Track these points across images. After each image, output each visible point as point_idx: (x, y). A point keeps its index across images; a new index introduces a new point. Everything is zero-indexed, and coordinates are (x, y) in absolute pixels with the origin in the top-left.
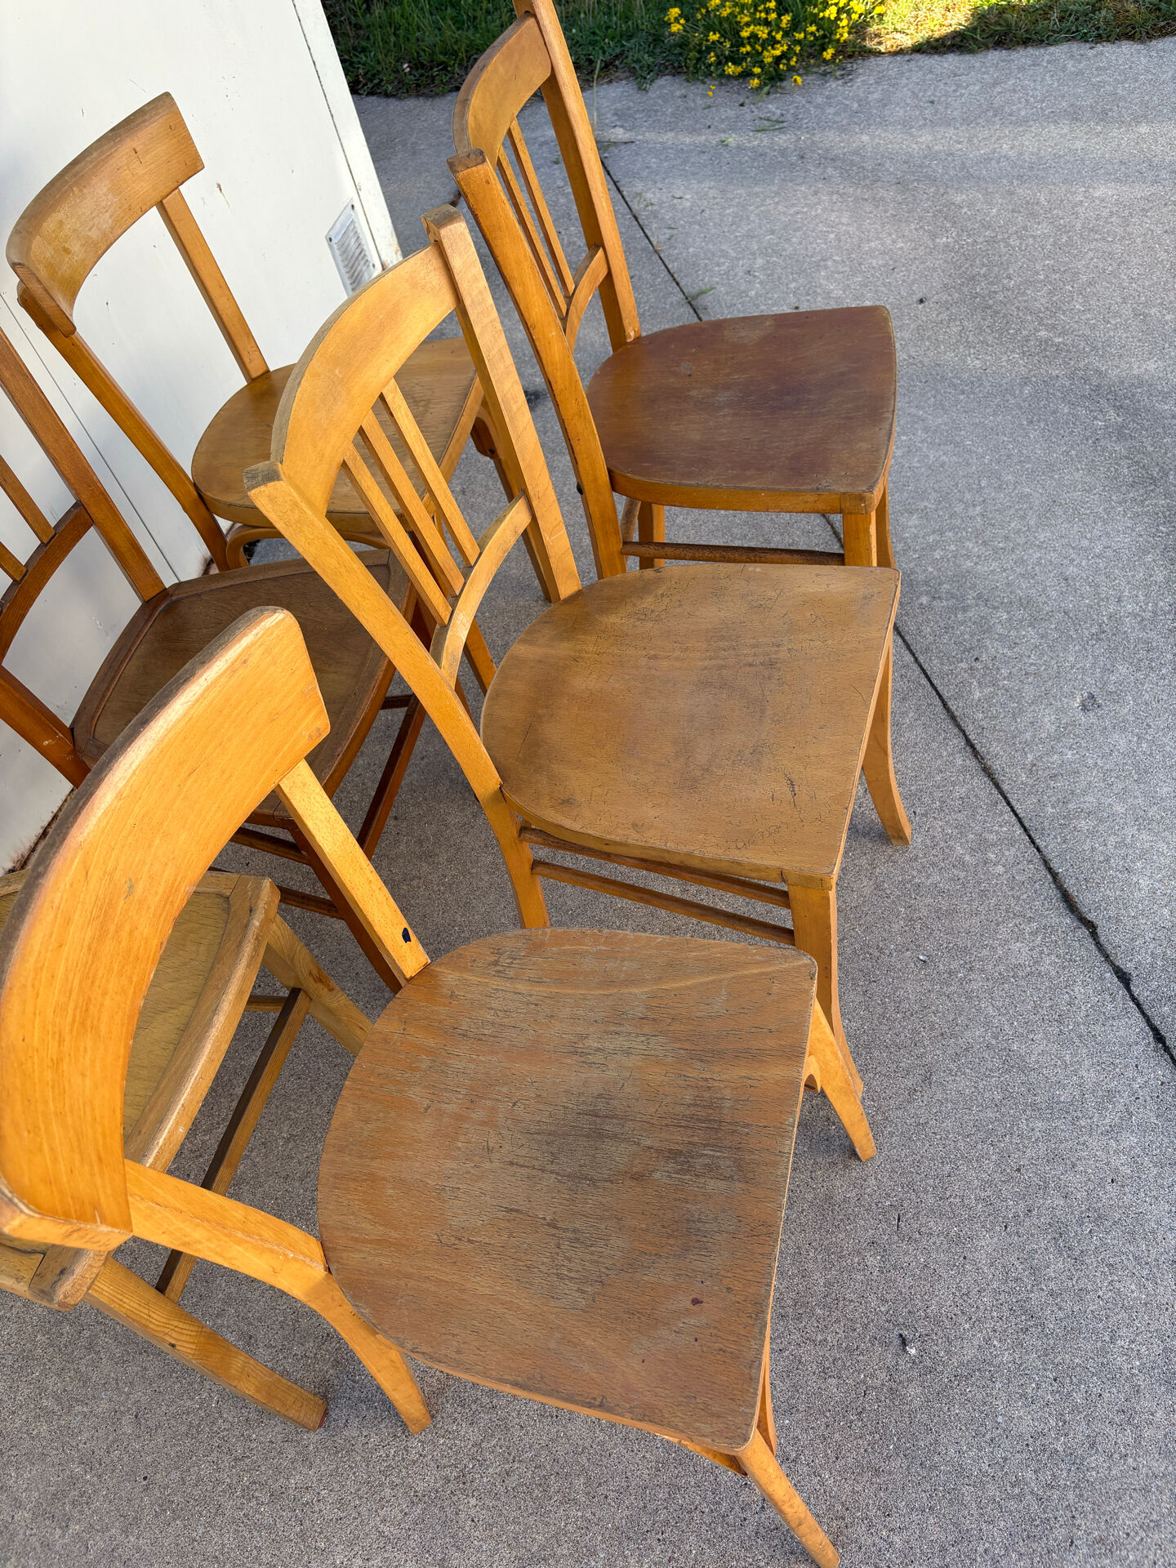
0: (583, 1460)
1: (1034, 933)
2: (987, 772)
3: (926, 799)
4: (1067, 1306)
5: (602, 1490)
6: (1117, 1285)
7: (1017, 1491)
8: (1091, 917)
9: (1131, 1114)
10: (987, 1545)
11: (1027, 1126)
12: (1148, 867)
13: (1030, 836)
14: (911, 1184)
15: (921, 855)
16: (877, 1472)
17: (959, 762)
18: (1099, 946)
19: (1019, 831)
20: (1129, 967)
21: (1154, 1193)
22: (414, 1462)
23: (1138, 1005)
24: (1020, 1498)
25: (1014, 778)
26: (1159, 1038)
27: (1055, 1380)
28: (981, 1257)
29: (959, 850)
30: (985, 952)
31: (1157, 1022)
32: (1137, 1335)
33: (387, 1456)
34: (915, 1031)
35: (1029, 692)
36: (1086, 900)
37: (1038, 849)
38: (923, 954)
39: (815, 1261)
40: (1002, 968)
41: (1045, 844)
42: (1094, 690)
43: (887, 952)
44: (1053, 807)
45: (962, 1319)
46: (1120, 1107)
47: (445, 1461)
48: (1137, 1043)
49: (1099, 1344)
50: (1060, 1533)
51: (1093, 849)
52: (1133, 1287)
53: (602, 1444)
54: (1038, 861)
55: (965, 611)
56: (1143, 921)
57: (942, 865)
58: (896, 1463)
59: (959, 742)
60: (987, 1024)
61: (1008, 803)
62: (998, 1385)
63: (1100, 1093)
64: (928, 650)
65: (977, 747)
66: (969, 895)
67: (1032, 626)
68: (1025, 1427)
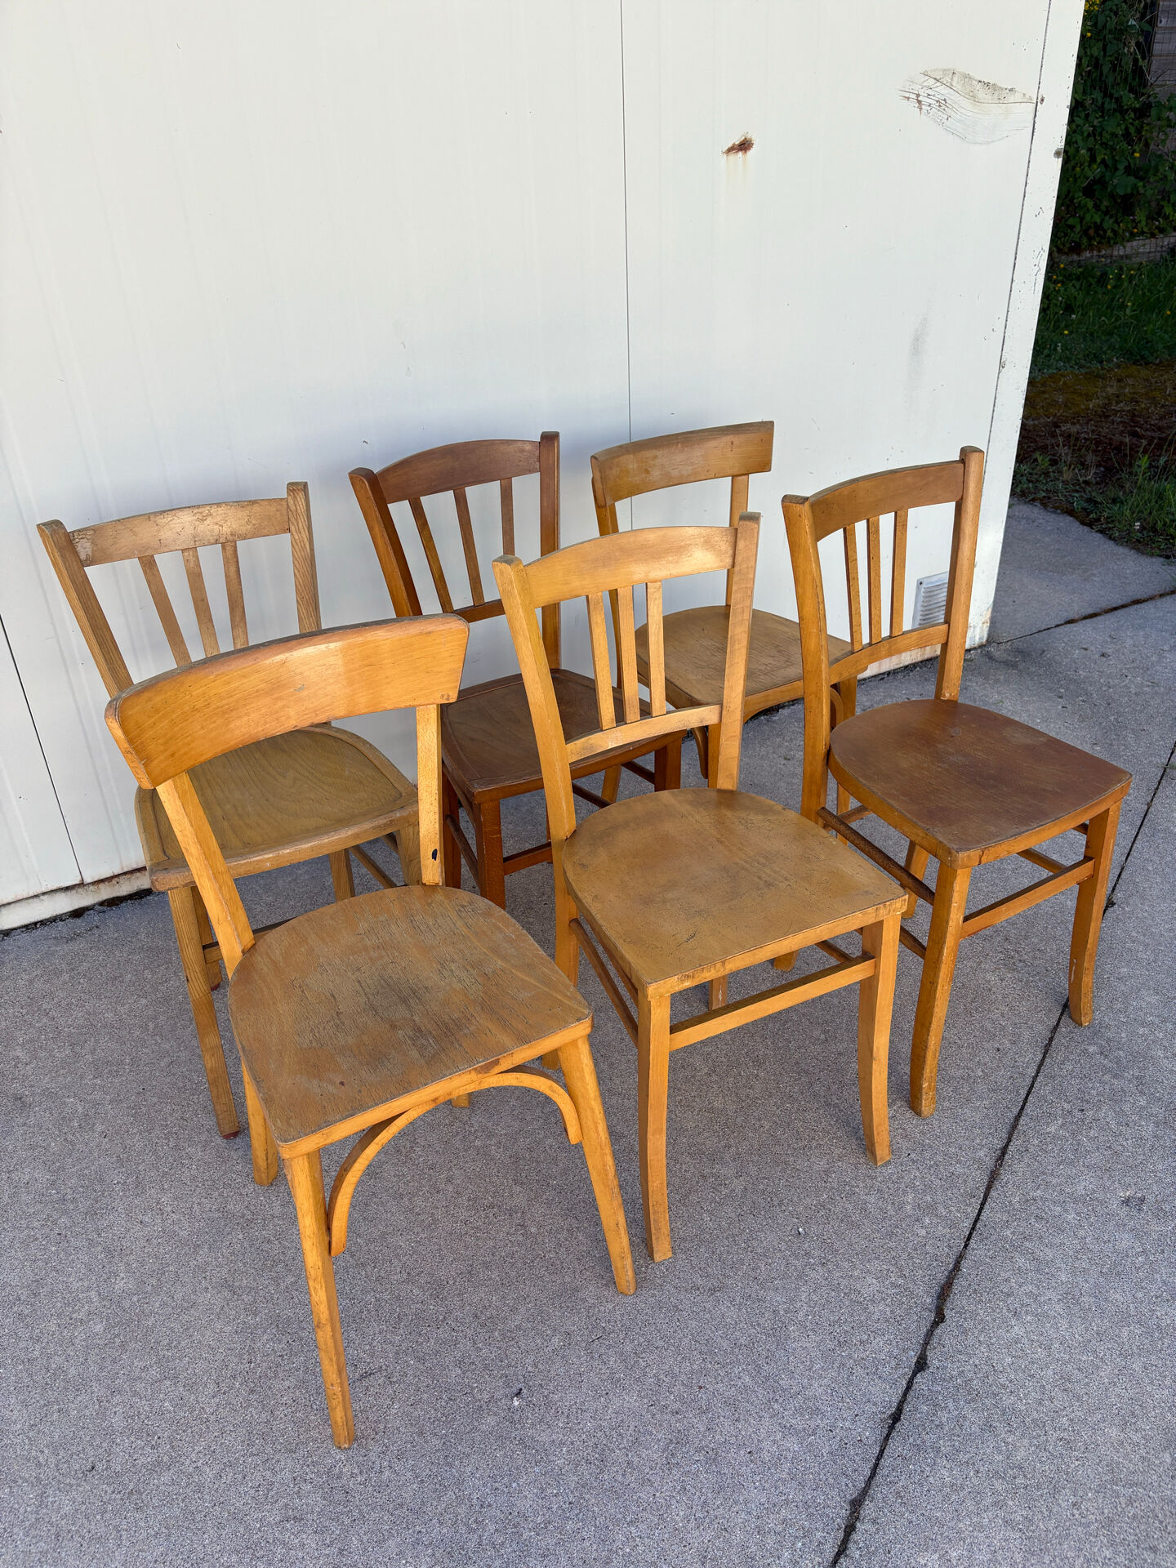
1: (894, 1285)
2: (993, 1177)
3: (927, 1154)
4: (630, 1479)
5: (294, 1293)
6: (674, 1502)
7: (474, 1526)
8: (947, 1313)
9: (814, 1433)
10: (424, 1530)
11: (740, 1373)
12: (1035, 1325)
13: (971, 1234)
14: (629, 1329)
15: (879, 1180)
16: (421, 1434)
17: (982, 1154)
18: (930, 1334)
19: (968, 1224)
20: (933, 1360)
21: (767, 1486)
22: (241, 1194)
23: (909, 1387)
24: (471, 1530)
25: (1008, 1195)
26: (896, 1417)
27: (570, 1503)
28: (617, 1402)
29: (910, 1198)
30: (846, 1264)
31: (907, 1408)
32: (648, 1537)
33: (235, 1180)
34: (742, 1262)
35: (1095, 1158)
36: (958, 1300)
37: (966, 1246)
38: (804, 1229)
39: (528, 1310)
40: (845, 1282)
41: (976, 1247)
42: (1150, 1198)
43: (784, 1208)
44: (1013, 1233)
45: (563, 1419)
46: (813, 1424)
47: (253, 1208)
48: (875, 1404)
49: (620, 1516)
51: (1007, 1280)
52: (682, 1513)
54: (956, 1251)
55: (1115, 1076)
56: (983, 1349)
57: (886, 1196)
58: (435, 1441)
59: (999, 1144)
60: (792, 1300)
61: (983, 1204)
62: (537, 1469)
63: (811, 1404)
64: (1053, 1078)
65: (1007, 1157)
66: (880, 1227)
67: (1157, 1124)
68: (522, 1505)
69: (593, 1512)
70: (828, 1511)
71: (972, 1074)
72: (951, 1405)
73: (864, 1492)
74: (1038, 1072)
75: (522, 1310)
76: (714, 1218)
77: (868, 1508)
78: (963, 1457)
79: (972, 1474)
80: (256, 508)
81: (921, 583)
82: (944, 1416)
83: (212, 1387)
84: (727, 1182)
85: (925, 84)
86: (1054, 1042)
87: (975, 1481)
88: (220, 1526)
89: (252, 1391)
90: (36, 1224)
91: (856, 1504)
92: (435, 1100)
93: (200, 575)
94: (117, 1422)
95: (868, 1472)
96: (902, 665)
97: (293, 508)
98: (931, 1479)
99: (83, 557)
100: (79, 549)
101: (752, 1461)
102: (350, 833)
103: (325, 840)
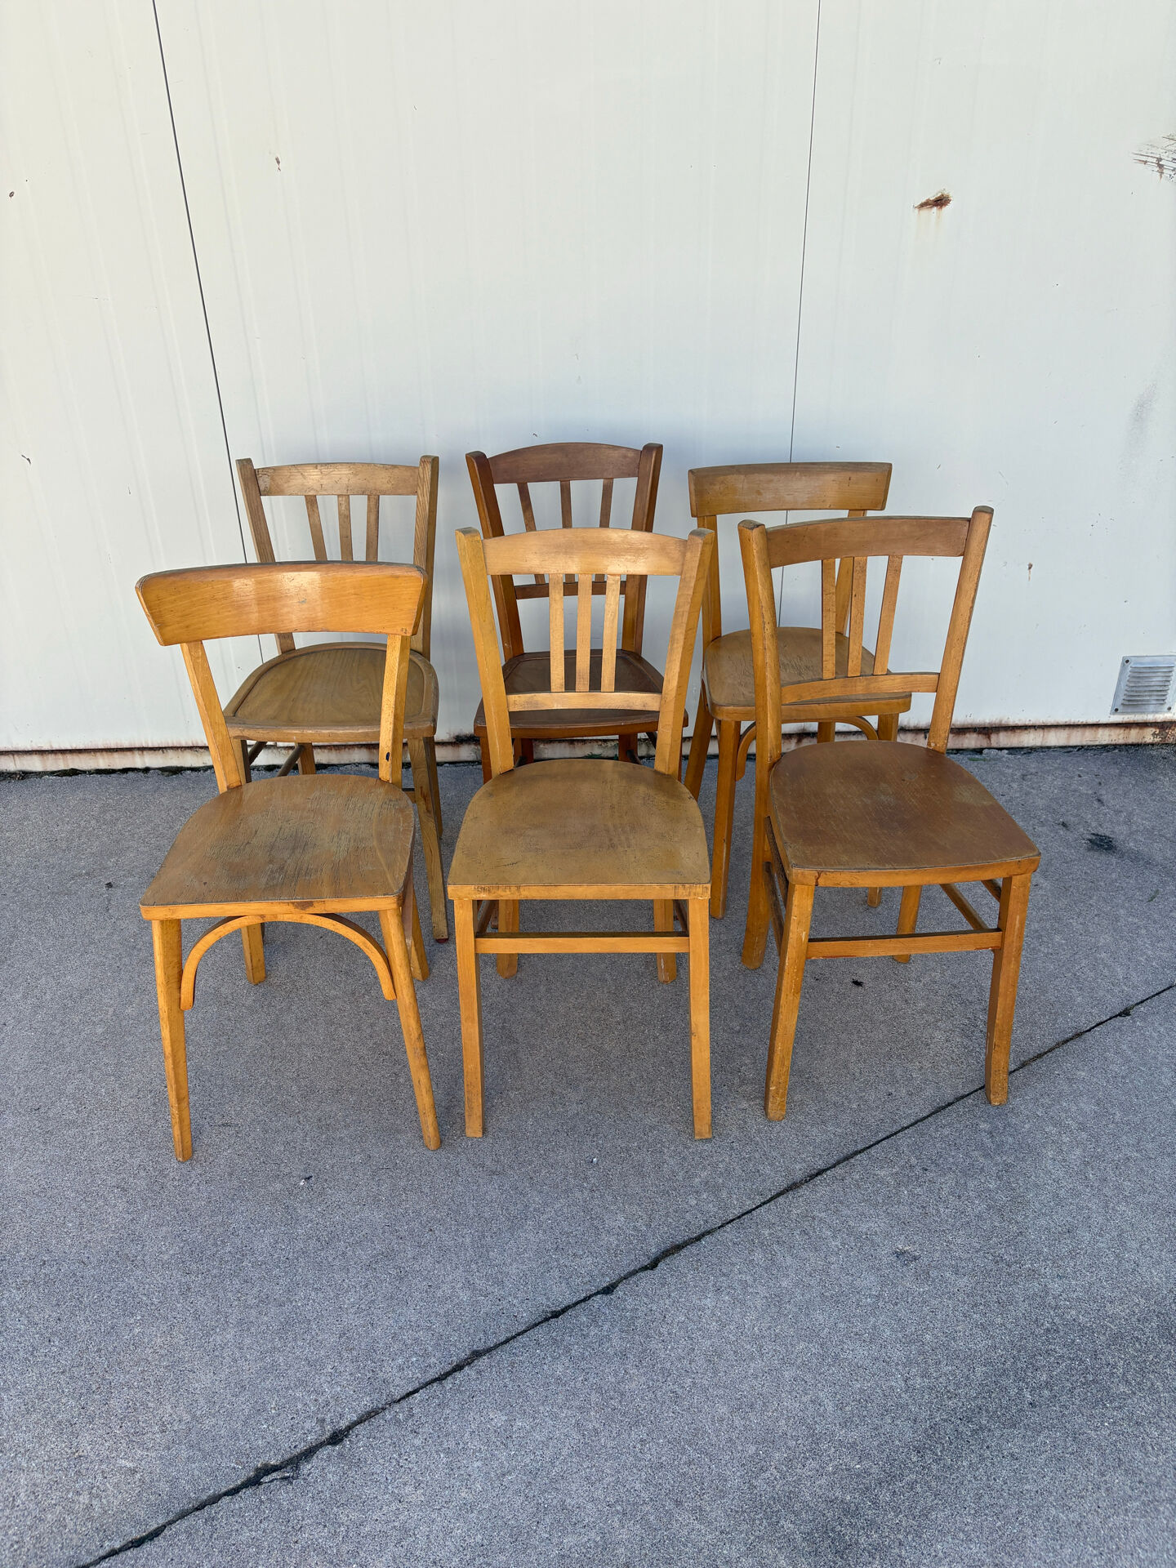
1: (635, 1228)
2: (794, 1187)
3: (748, 1148)
4: (337, 1262)
5: (221, 1057)
6: (353, 1290)
7: (219, 1243)
8: (661, 1265)
9: (486, 1296)
10: (188, 1231)
11: (466, 1233)
12: (727, 1305)
13: (733, 1220)
14: (413, 1172)
15: (690, 1150)
16: (231, 1174)
17: (798, 1166)
18: (634, 1273)
19: (737, 1212)
20: (619, 1292)
21: (424, 1311)
23: (585, 1300)
24: (215, 1245)
25: (795, 1204)
26: (556, 1315)
27: (287, 1259)
28: (366, 1214)
29: (704, 1174)
30: (610, 1198)
31: (570, 1312)
32: (318, 1303)
34: (531, 1162)
35: (902, 1210)
36: (680, 1260)
37: (722, 1226)
38: (598, 1160)
39: (356, 1131)
40: (599, 1210)
41: (728, 1230)
42: (925, 1260)
43: (595, 1139)
44: (770, 1234)
45: (324, 1206)
46: (490, 1289)
48: (548, 1299)
50: (194, 1267)
51: (733, 1264)
52: (352, 1300)
54: (709, 1226)
55: (985, 1156)
56: (667, 1302)
57: (686, 1165)
58: (235, 1182)
59: (820, 1165)
60: (546, 1204)
61: (764, 1203)
62: (283, 1228)
63: (500, 1276)
64: (922, 1135)
65: (819, 1177)
66: (661, 1184)
67: (989, 1207)
68: (258, 1245)
69: (297, 1271)
70: (453, 1349)
71: (846, 1104)
72: (606, 1327)
73: (489, 1350)
74: (912, 1125)
75: (352, 1129)
76: (535, 1124)
77: (483, 1362)
78: (583, 1364)
79: (580, 1379)
80: (396, 471)
81: (1127, 661)
82: (594, 1331)
83: (135, 1091)
84: (567, 1104)
85: (1169, 148)
86: (950, 1108)
87: (579, 1385)
88: (79, 1173)
89: (155, 1104)
90: (110, 956)
91: (477, 1355)
92: (262, 916)
93: (348, 517)
94: (70, 1088)
95: (502, 1338)
96: (1097, 743)
97: (422, 476)
98: (545, 1367)
99: (262, 488)
100: (260, 482)
101: (426, 1292)
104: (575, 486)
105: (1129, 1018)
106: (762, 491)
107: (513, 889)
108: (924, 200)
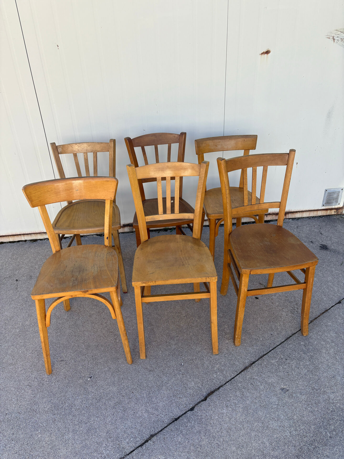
0: (63, 333)
1: (198, 386)
2: (246, 368)
3: (230, 356)
4: (103, 407)
5: (58, 337)
6: (109, 416)
8: (208, 399)
9: (153, 415)
10: (53, 399)
11: (144, 393)
12: (231, 412)
13: (229, 381)
14: (125, 372)
15: (212, 358)
16: (65, 378)
17: (246, 361)
18: (199, 402)
19: (230, 378)
20: (195, 410)
21: (133, 422)
23: (185, 413)
24: (62, 404)
25: (247, 374)
26: (176, 420)
27: (86, 407)
28: (111, 388)
29: (218, 366)
30: (189, 377)
31: (181, 418)
32: (98, 422)
34: (162, 366)
35: (281, 374)
36: (213, 397)
37: (225, 384)
38: (183, 364)
39: (105, 359)
40: (186, 381)
41: (228, 385)
42: (291, 391)
43: (182, 357)
44: (241, 385)
45: (97, 387)
46: (154, 412)
48: (173, 414)
49: (95, 414)
50: (56, 412)
51: (231, 397)
52: (109, 420)
53: (66, 335)
54: (221, 384)
55: (304, 353)
56: (211, 412)
57: (211, 363)
58: (67, 381)
59: (253, 360)
60: (169, 380)
61: (238, 375)
62: (84, 396)
63: (157, 407)
64: (284, 347)
65: (254, 364)
66: (204, 370)
67: (308, 371)
68: (77, 403)
69: (90, 411)
70: (144, 435)
71: (259, 339)
72: (193, 423)
73: (156, 434)
74: (280, 344)
75: (103, 359)
76: (162, 353)
77: (154, 438)
78: (187, 437)
79: (187, 442)
80: (102, 144)
81: (326, 190)
82: (189, 425)
83: (31, 351)
84: (171, 345)
85: (336, 33)
86: (291, 338)
87: (186, 444)
88: (15, 381)
89: (38, 355)
90: (19, 305)
91: (152, 436)
93: (87, 159)
94: (9, 352)
95: (160, 430)
97: (110, 145)
98: (175, 439)
99: (59, 152)
100: (59, 150)
101: (133, 415)
102: (97, 229)
103: (90, 230)
104: (159, 146)
105: (341, 304)
106: (217, 145)
107: (154, 282)
108: (262, 52)
